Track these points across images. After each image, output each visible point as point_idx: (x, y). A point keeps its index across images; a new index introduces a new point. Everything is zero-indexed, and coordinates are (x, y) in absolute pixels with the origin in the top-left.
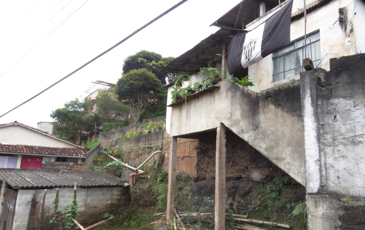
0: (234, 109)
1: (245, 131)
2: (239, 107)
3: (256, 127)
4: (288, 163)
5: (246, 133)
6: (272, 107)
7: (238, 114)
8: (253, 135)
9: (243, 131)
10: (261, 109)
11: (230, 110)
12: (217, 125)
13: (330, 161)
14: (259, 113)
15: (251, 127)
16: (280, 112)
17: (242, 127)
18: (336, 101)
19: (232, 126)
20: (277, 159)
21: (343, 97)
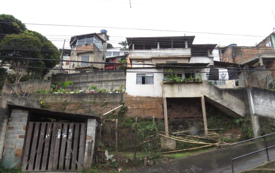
0: (211, 92)
1: (217, 99)
2: (213, 91)
3: (222, 99)
4: (235, 109)
5: (218, 100)
6: (228, 94)
7: (213, 93)
8: (221, 101)
9: (216, 99)
10: (223, 94)
11: (209, 91)
12: (202, 96)
13: (255, 108)
14: (223, 95)
15: (220, 99)
16: (230, 95)
17: (216, 98)
18: (255, 96)
19: (210, 97)
20: (231, 108)
21: (256, 95)
